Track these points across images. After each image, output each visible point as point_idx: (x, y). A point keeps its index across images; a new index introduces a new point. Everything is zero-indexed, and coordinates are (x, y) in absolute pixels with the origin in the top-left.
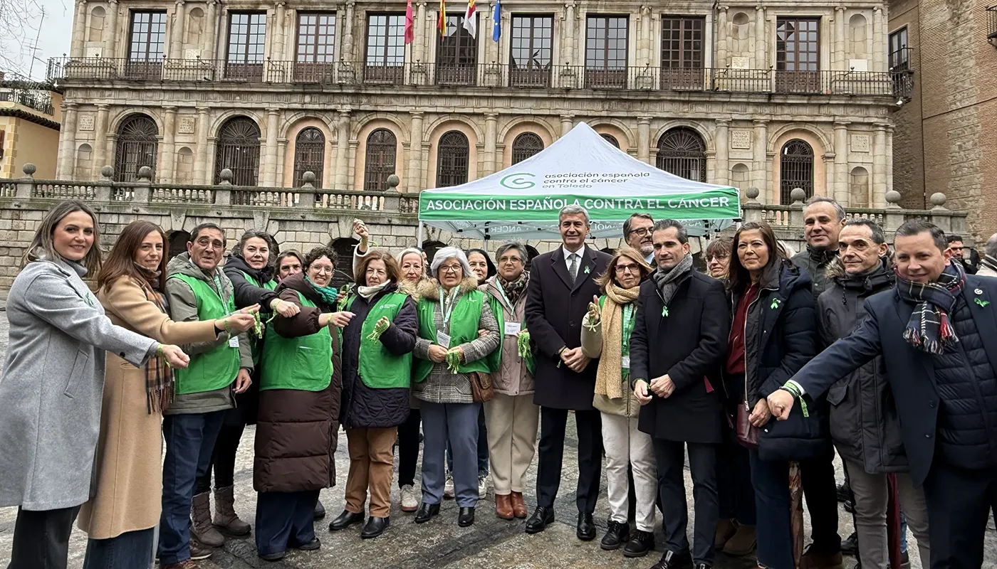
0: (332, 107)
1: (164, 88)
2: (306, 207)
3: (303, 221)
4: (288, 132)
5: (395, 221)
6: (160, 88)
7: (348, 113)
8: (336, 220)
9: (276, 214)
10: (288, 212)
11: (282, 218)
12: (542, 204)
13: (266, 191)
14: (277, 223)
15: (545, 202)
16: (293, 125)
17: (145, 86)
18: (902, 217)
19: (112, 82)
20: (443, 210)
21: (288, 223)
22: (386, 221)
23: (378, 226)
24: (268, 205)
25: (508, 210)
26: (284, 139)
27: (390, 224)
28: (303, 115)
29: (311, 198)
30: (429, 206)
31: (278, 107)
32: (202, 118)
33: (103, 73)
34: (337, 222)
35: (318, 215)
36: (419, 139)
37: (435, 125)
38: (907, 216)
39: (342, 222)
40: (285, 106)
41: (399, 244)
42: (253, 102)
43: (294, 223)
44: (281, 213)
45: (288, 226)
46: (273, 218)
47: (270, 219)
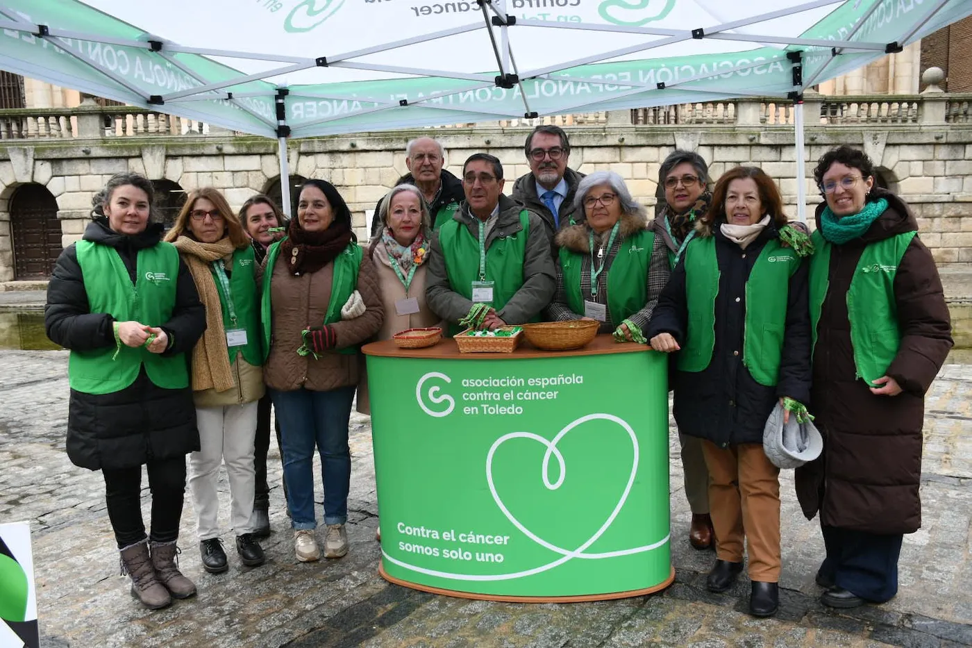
2: (90, 136)
3: (88, 158)
5: (228, 149)
8: (136, 153)
9: (44, 150)
10: (63, 145)
11: (55, 155)
13: (35, 116)
14: (48, 165)
18: (944, 104)
21: (64, 163)
22: (214, 150)
23: (204, 159)
24: (31, 139)
27: (221, 154)
29: (95, 122)
34: (140, 156)
35: (109, 148)
38: (950, 102)
39: (147, 156)
41: (238, 183)
43: (75, 162)
44: (53, 149)
45: (66, 168)
46: (40, 157)
47: (35, 160)
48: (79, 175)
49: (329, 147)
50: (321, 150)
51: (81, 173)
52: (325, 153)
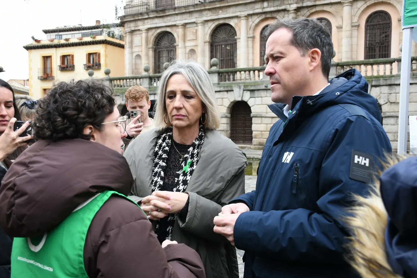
0: (283, 7)
1: (177, 12)
3: (266, 89)
4: (254, 30)
6: (174, 13)
7: (295, 10)
9: (247, 86)
10: (255, 84)
11: (252, 88)
13: (240, 71)
14: (249, 92)
16: (257, 25)
17: (165, 13)
19: (147, 13)
21: (256, 92)
24: (242, 81)
26: (252, 35)
28: (263, 16)
31: (246, 13)
32: (200, 28)
33: (143, 9)
36: (349, 22)
37: (362, 9)
40: (251, 12)
42: (230, 13)
43: (260, 91)
44: (251, 85)
45: (257, 94)
46: (246, 89)
47: (244, 90)
48: (262, 97)
49: (389, 82)
50: (384, 84)
51: (263, 96)
52: (386, 85)
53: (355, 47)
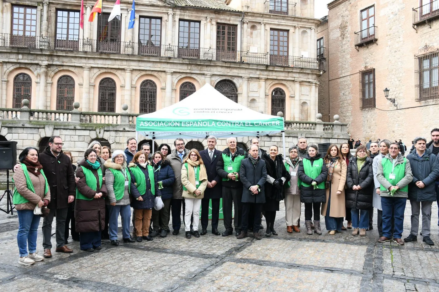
0: (36, 62)
2: (25, 119)
3: (23, 127)
4: (8, 75)
5: (78, 127)
7: (46, 66)
8: (43, 127)
9: (6, 123)
10: (12, 122)
11: (10, 125)
12: (197, 124)
14: (7, 129)
15: (199, 123)
16: (11, 72)
18: (322, 125)
20: (148, 126)
21: (13, 128)
22: (73, 127)
23: (68, 130)
25: (181, 126)
26: (6, 80)
27: (75, 129)
28: (18, 66)
29: (27, 114)
30: (141, 125)
31: (1, 60)
34: (44, 128)
35: (32, 124)
36: (88, 82)
37: (97, 74)
38: (325, 125)
39: (47, 128)
40: (7, 60)
41: (81, 140)
43: (17, 128)
44: (9, 123)
45: (14, 130)
46: (4, 126)
48: (19, 133)
49: (115, 129)
50: (113, 130)
51: (20, 132)
52: (114, 131)
53: (91, 100)
